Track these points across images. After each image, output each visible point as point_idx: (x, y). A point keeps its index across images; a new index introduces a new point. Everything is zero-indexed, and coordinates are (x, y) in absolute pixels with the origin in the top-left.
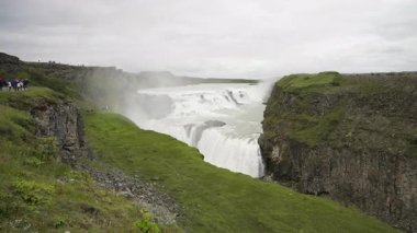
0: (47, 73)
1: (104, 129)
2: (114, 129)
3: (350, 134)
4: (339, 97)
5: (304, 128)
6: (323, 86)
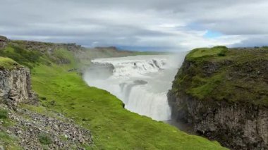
0: (27, 48)
1: (62, 86)
2: (69, 86)
4: (222, 64)
6: (212, 56)
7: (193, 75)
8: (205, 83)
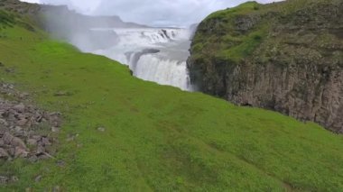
3: (275, 49)
4: (262, 17)
5: (228, 48)
7: (222, 34)
8: (240, 43)
